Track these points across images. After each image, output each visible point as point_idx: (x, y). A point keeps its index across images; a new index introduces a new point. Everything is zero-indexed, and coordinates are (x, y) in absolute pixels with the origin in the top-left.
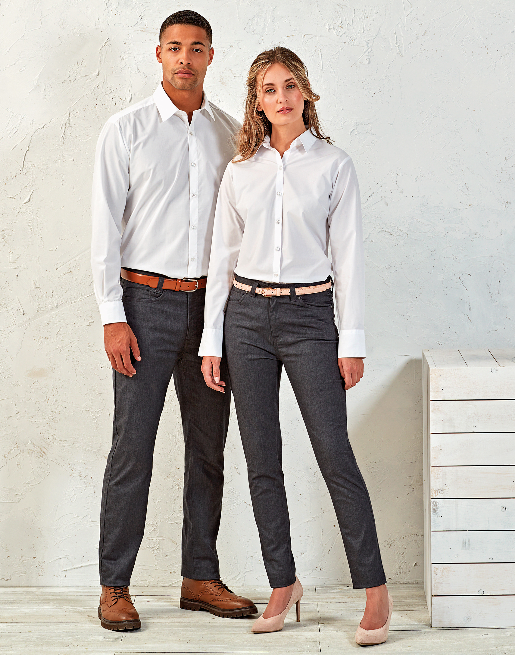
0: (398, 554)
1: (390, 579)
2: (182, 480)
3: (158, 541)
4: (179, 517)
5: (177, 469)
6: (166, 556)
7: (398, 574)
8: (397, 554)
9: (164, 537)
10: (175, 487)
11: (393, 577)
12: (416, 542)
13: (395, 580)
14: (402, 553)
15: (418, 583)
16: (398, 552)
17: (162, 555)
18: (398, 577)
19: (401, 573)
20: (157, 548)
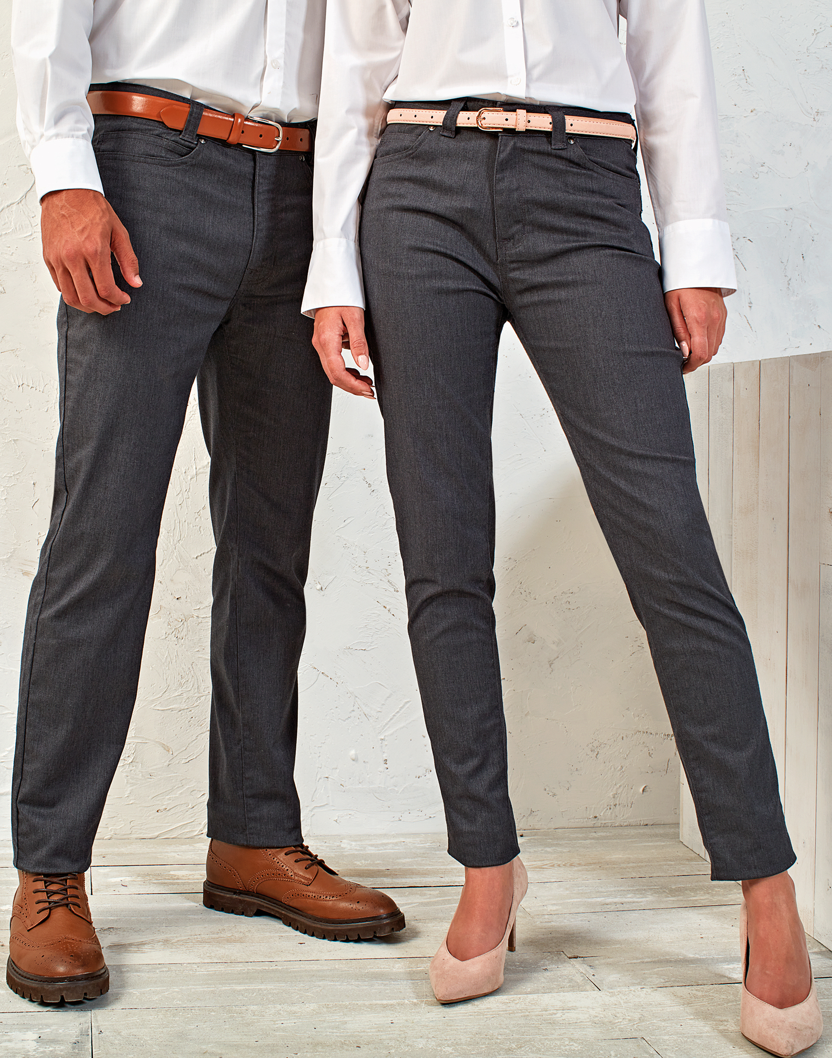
0: (613, 769)
1: (595, 817)
2: (185, 623)
3: (134, 746)
4: (178, 697)
5: (175, 600)
6: (150, 777)
7: (610, 809)
8: (611, 769)
9: (146, 739)
10: (170, 636)
11: (602, 814)
12: (645, 747)
13: (605, 820)
14: (620, 767)
15: (647, 825)
16: (613, 767)
17: (141, 775)
18: (611, 813)
19: (617, 806)
20: (130, 761)
